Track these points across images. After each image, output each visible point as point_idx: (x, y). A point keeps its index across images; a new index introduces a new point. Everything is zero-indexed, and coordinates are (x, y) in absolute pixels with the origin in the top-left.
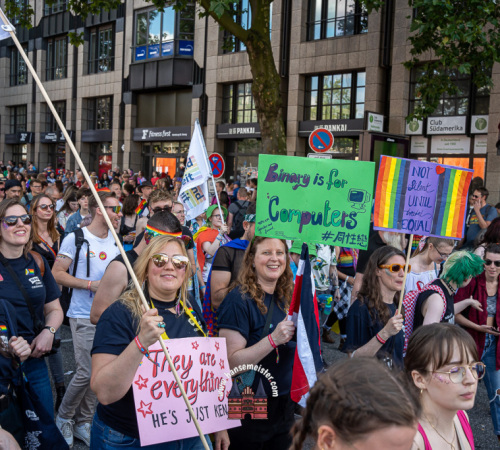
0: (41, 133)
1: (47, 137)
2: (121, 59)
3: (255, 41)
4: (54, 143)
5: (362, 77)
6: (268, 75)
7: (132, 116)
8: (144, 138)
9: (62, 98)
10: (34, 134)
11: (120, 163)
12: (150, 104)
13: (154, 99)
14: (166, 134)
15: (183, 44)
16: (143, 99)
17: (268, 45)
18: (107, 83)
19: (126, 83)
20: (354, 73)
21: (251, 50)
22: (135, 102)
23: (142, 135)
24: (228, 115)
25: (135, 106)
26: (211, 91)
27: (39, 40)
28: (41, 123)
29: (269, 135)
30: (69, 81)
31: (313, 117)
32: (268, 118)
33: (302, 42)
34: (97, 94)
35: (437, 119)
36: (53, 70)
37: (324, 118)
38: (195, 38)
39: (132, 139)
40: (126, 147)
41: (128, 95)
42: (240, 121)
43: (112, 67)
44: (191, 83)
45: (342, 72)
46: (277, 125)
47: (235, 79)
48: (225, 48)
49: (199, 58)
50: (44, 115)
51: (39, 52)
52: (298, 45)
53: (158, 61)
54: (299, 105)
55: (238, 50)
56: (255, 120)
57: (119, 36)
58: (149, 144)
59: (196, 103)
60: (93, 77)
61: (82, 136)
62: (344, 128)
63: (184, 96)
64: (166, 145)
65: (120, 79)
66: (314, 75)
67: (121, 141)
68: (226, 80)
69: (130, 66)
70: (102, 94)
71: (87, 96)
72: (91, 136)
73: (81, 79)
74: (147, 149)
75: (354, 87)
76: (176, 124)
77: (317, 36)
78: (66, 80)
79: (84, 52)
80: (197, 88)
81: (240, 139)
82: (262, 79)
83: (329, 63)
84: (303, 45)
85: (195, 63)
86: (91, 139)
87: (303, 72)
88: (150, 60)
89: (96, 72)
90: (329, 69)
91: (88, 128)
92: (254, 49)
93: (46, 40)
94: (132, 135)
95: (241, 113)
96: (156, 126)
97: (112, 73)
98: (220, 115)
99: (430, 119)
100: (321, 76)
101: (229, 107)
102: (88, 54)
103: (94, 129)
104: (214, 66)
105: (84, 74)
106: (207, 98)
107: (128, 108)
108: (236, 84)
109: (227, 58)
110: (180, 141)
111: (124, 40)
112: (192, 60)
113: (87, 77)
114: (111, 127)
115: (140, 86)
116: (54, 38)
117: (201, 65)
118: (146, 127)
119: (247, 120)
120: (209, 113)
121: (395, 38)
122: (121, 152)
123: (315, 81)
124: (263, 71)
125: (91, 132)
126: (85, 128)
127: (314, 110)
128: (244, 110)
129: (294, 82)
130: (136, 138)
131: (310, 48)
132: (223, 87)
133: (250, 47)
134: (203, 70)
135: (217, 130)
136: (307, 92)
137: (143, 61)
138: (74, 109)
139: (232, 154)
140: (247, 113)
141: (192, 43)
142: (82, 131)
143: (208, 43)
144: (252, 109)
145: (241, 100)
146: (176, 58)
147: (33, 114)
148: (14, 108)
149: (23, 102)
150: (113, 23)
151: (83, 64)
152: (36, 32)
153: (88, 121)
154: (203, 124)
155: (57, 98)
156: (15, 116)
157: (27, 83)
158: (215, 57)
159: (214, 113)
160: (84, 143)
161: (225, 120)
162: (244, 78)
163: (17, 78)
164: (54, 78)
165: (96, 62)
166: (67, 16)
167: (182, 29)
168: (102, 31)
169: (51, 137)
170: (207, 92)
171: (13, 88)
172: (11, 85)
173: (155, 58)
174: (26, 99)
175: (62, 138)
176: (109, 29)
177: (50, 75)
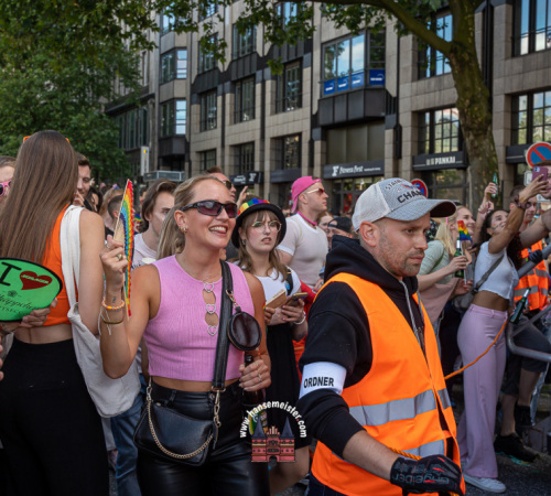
1: (236, 180)
2: (309, 95)
3: (459, 54)
7: (322, 153)
8: (334, 175)
9: (250, 140)
12: (340, 138)
13: (344, 134)
14: (360, 169)
15: (374, 74)
16: (332, 134)
17: (473, 55)
18: (296, 121)
19: (314, 119)
21: (454, 63)
22: (324, 138)
23: (332, 171)
24: (423, 146)
25: (325, 143)
26: (406, 120)
27: (228, 84)
28: (230, 166)
29: (478, 155)
30: (258, 121)
31: (522, 141)
32: (476, 136)
33: (506, 59)
34: (285, 133)
36: (241, 112)
38: (387, 66)
39: (322, 177)
41: (318, 132)
42: (438, 150)
43: (300, 105)
44: (383, 114)
46: (487, 143)
47: (432, 106)
48: (419, 75)
49: (391, 87)
50: (233, 158)
51: (228, 96)
52: (503, 62)
53: (348, 94)
54: (505, 129)
55: (433, 73)
56: (455, 149)
57: (306, 72)
58: (339, 181)
59: (389, 134)
60: (281, 116)
61: (271, 177)
63: (376, 129)
64: (357, 182)
65: (309, 115)
66: (522, 93)
68: (421, 107)
69: (319, 101)
70: (291, 132)
71: (275, 135)
72: (280, 176)
73: (269, 119)
74: (338, 187)
76: (369, 158)
77: (525, 50)
78: (254, 121)
79: (272, 92)
80: (390, 119)
81: (437, 170)
82: (468, 94)
83: (540, 79)
84: (509, 61)
85: (387, 93)
86: (280, 180)
87: (509, 91)
88: (339, 92)
89: (284, 111)
90: (539, 86)
91: (277, 168)
92: (457, 61)
93: (234, 83)
94: (323, 172)
95: (438, 143)
96: (347, 161)
97: (300, 110)
98: (416, 145)
100: (530, 94)
101: (425, 136)
102: (276, 93)
103: (283, 168)
104: (408, 94)
105: (272, 114)
106: (401, 128)
107: (318, 145)
108: (432, 111)
109: (422, 84)
110: (372, 176)
111: (311, 76)
112: (384, 89)
113: (275, 116)
114: (300, 165)
115: (329, 121)
116: (241, 81)
117: (393, 94)
118: (336, 164)
119: (446, 149)
120: (404, 144)
123: (522, 99)
124: (468, 84)
125: (280, 173)
126: (274, 169)
127: (523, 132)
128: (442, 139)
129: (499, 103)
130: (326, 176)
131: (517, 64)
132: (418, 115)
133: (454, 60)
134: (396, 100)
135: (414, 161)
136: (514, 113)
137: (331, 95)
138: (263, 150)
140: (447, 142)
141: (384, 72)
142: (271, 171)
143: (401, 70)
144: (451, 137)
145: (438, 128)
146: (367, 89)
147: (223, 157)
148: (204, 153)
149: (213, 147)
150: (300, 60)
151: (272, 103)
152: (225, 76)
153: (277, 161)
154: (398, 155)
155: (246, 141)
156: (205, 161)
157: (216, 127)
158: (409, 84)
159: (409, 144)
160: (273, 184)
161: (421, 150)
162: (441, 104)
163: (206, 124)
164: (241, 120)
165: (284, 100)
166: (254, 57)
167: (372, 58)
168: (289, 69)
169: (240, 179)
170: (402, 122)
171: (204, 134)
172: (201, 131)
173: (346, 91)
174: (216, 143)
175: (251, 180)
176: (296, 66)
177: (238, 118)
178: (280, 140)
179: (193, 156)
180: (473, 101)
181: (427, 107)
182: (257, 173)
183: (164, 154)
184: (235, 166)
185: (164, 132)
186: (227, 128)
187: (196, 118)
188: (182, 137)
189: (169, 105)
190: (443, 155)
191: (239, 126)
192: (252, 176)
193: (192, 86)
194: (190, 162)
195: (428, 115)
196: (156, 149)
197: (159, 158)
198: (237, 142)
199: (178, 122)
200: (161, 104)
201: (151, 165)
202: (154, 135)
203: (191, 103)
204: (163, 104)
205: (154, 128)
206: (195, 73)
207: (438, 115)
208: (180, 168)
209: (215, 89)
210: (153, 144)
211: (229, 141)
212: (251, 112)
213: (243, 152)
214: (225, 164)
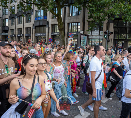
1: (18, 35)
2: (33, 20)
4: (20, 37)
5: (79, 24)
6: (61, 23)
7: (35, 31)
11: (32, 40)
12: (38, 29)
13: (39, 28)
14: (41, 35)
15: (45, 17)
16: (37, 28)
18: (30, 25)
19: (33, 24)
20: (78, 23)
22: (35, 28)
23: (37, 35)
24: (53, 31)
26: (50, 26)
27: (17, 16)
29: (61, 34)
30: (23, 24)
31: (70, 31)
32: (61, 31)
34: (28, 27)
35: (93, 32)
36: (19, 22)
37: (72, 31)
40: (34, 37)
41: (34, 27)
42: (56, 32)
43: (31, 22)
45: (75, 23)
46: (63, 32)
48: (53, 18)
49: (48, 20)
50: (18, 31)
51: (17, 19)
54: (67, 29)
55: (55, 18)
56: (59, 32)
59: (47, 28)
60: (27, 24)
62: (76, 33)
63: (45, 27)
64: (41, 37)
66: (70, 23)
67: (33, 36)
68: (53, 24)
70: (29, 27)
74: (38, 38)
75: (78, 25)
76: (43, 33)
77: (71, 15)
79: (25, 19)
80: (47, 26)
81: (56, 35)
82: (60, 23)
83: (73, 21)
84: (68, 17)
86: (27, 36)
87: (68, 22)
89: (28, 23)
90: (73, 22)
93: (18, 16)
94: (35, 35)
95: (56, 31)
96: (39, 33)
99: (92, 32)
100: (71, 23)
101: (54, 29)
104: (51, 21)
105: (25, 23)
107: (34, 29)
108: (55, 25)
109: (53, 20)
110: (44, 36)
111: (33, 16)
114: (31, 33)
115: (36, 25)
116: (19, 16)
117: (48, 21)
119: (57, 32)
120: (50, 30)
121: (86, 16)
122: (32, 38)
123: (70, 24)
124: (60, 22)
125: (27, 34)
127: (70, 30)
129: (66, 24)
130: (35, 36)
131: (69, 18)
132: (52, 25)
134: (49, 22)
135: (51, 34)
136: (69, 26)
137: (37, 20)
138: (23, 30)
139: (54, 39)
140: (57, 30)
141: (46, 17)
143: (50, 17)
145: (56, 28)
146: (43, 20)
147: (16, 31)
150: (31, 13)
151: (25, 21)
152: (16, 15)
153: (26, 32)
154: (49, 33)
155: (20, 28)
156: (12, 31)
157: (14, 25)
158: (51, 19)
160: (25, 36)
161: (53, 32)
163: (12, 24)
166: (22, 12)
167: (44, 14)
168: (29, 15)
169: (19, 35)
170: (49, 26)
171: (12, 26)
173: (39, 20)
174: (14, 28)
176: (30, 14)
177: (19, 23)
178: (27, 28)
179: (10, 30)
180: (60, 25)
183: (3, 30)
184: (18, 33)
185: (4, 25)
186: (16, 25)
187: (10, 23)
188: (7, 26)
190: (56, 33)
191: (19, 25)
192: (21, 35)
193: (9, 16)
194: (9, 31)
196: (2, 28)
199: (6, 23)
201: (1, 32)
202: (1, 26)
203: (9, 20)
204: (3, 19)
205: (1, 24)
206: (10, 14)
208: (7, 33)
209: (14, 17)
213: (20, 30)
214: (16, 32)
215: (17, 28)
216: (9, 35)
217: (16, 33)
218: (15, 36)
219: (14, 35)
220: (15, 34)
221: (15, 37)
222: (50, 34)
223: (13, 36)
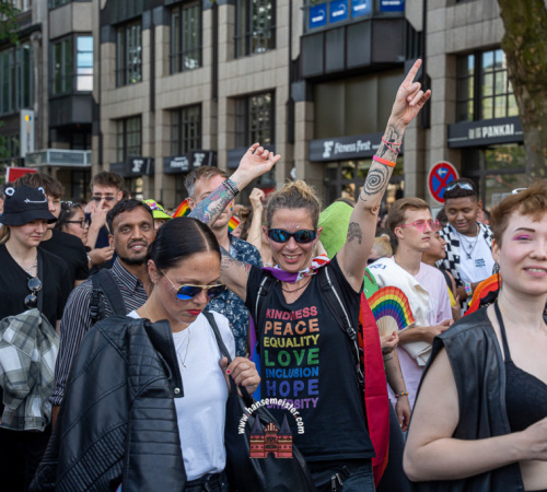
0: (165, 158)
1: (174, 164)
2: (287, 29)
4: (186, 173)
7: (307, 121)
8: (326, 155)
9: (195, 100)
10: (153, 160)
12: (336, 96)
13: (341, 90)
14: (364, 146)
16: (323, 90)
18: (266, 71)
19: (294, 66)
22: (311, 96)
23: (323, 150)
24: (466, 106)
25: (311, 105)
26: (437, 67)
27: (159, 10)
28: (164, 141)
30: (207, 69)
32: (533, 92)
34: (249, 89)
36: (181, 56)
39: (307, 159)
40: (299, 172)
41: (300, 87)
42: (487, 114)
43: (272, 45)
44: (401, 59)
47: (477, 44)
49: (414, 16)
50: (168, 129)
51: (159, 29)
53: (346, 27)
56: (514, 113)
58: (335, 165)
60: (243, 62)
61: (229, 159)
64: (363, 165)
65: (286, 61)
67: (290, 163)
68: (461, 47)
69: (302, 38)
70: (258, 88)
71: (234, 93)
73: (224, 68)
74: (332, 173)
76: (380, 129)
78: (200, 70)
79: (228, 24)
81: (487, 145)
85: (409, 24)
88: (333, 24)
89: (247, 54)
91: (237, 145)
93: (169, 9)
94: (308, 151)
95: (488, 103)
96: (346, 134)
97: (273, 53)
98: (453, 107)
101: (467, 92)
102: (234, 26)
103: (246, 146)
104: (441, 26)
105: (228, 60)
106: (430, 80)
107: (300, 107)
108: (478, 53)
109: (463, 10)
112: (403, 19)
113: (234, 63)
114: (273, 140)
115: (318, 70)
116: (180, 5)
117: (418, 27)
118: (329, 138)
119: (500, 113)
120: (434, 106)
126: (232, 147)
128: (494, 96)
130: (314, 157)
132: (457, 59)
134: (422, 35)
135: (449, 132)
137: (321, 28)
138: (215, 117)
139: (476, 173)
142: (228, 151)
144: (507, 94)
146: (376, 17)
147: (152, 128)
148: (123, 121)
149: (136, 111)
151: (228, 42)
153: (237, 133)
154: (425, 124)
155: (188, 101)
156: (125, 134)
157: (141, 80)
158: (441, 10)
159: (442, 105)
161: (460, 115)
162: (492, 41)
163: (125, 72)
164: (181, 69)
165: (248, 37)
169: (180, 163)
170: (431, 71)
171: (122, 91)
172: (117, 86)
173: (343, 22)
174: (142, 106)
175: (197, 163)
177: (176, 65)
178: (242, 101)
179: (106, 126)
180: (527, 39)
181: (470, 46)
182: (207, 153)
183: (58, 123)
184: (172, 142)
185: (59, 88)
186: (158, 82)
187: (108, 65)
188: (87, 95)
189: (65, 45)
191: (178, 78)
192: (199, 157)
193: (101, 12)
194: (100, 135)
195: (471, 59)
196: (46, 114)
197: (50, 128)
198: (175, 103)
199: (80, 71)
200: (51, 41)
201: (38, 140)
202: (41, 92)
203: (101, 42)
204: (55, 41)
205: (41, 81)
207: (488, 59)
208: (86, 145)
209: (139, 19)
210: (41, 106)
211: (163, 102)
212: (196, 54)
213: (185, 120)
214: (157, 138)
215: (162, 103)
216: (101, 163)
217: (152, 143)
218: (148, 171)
219: (137, 165)
220: (146, 153)
221: (152, 176)
222: (437, 136)
223: (136, 169)
